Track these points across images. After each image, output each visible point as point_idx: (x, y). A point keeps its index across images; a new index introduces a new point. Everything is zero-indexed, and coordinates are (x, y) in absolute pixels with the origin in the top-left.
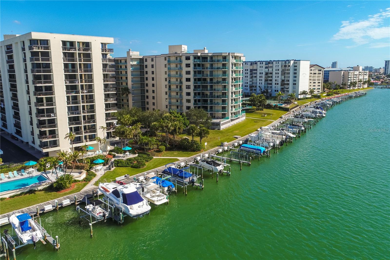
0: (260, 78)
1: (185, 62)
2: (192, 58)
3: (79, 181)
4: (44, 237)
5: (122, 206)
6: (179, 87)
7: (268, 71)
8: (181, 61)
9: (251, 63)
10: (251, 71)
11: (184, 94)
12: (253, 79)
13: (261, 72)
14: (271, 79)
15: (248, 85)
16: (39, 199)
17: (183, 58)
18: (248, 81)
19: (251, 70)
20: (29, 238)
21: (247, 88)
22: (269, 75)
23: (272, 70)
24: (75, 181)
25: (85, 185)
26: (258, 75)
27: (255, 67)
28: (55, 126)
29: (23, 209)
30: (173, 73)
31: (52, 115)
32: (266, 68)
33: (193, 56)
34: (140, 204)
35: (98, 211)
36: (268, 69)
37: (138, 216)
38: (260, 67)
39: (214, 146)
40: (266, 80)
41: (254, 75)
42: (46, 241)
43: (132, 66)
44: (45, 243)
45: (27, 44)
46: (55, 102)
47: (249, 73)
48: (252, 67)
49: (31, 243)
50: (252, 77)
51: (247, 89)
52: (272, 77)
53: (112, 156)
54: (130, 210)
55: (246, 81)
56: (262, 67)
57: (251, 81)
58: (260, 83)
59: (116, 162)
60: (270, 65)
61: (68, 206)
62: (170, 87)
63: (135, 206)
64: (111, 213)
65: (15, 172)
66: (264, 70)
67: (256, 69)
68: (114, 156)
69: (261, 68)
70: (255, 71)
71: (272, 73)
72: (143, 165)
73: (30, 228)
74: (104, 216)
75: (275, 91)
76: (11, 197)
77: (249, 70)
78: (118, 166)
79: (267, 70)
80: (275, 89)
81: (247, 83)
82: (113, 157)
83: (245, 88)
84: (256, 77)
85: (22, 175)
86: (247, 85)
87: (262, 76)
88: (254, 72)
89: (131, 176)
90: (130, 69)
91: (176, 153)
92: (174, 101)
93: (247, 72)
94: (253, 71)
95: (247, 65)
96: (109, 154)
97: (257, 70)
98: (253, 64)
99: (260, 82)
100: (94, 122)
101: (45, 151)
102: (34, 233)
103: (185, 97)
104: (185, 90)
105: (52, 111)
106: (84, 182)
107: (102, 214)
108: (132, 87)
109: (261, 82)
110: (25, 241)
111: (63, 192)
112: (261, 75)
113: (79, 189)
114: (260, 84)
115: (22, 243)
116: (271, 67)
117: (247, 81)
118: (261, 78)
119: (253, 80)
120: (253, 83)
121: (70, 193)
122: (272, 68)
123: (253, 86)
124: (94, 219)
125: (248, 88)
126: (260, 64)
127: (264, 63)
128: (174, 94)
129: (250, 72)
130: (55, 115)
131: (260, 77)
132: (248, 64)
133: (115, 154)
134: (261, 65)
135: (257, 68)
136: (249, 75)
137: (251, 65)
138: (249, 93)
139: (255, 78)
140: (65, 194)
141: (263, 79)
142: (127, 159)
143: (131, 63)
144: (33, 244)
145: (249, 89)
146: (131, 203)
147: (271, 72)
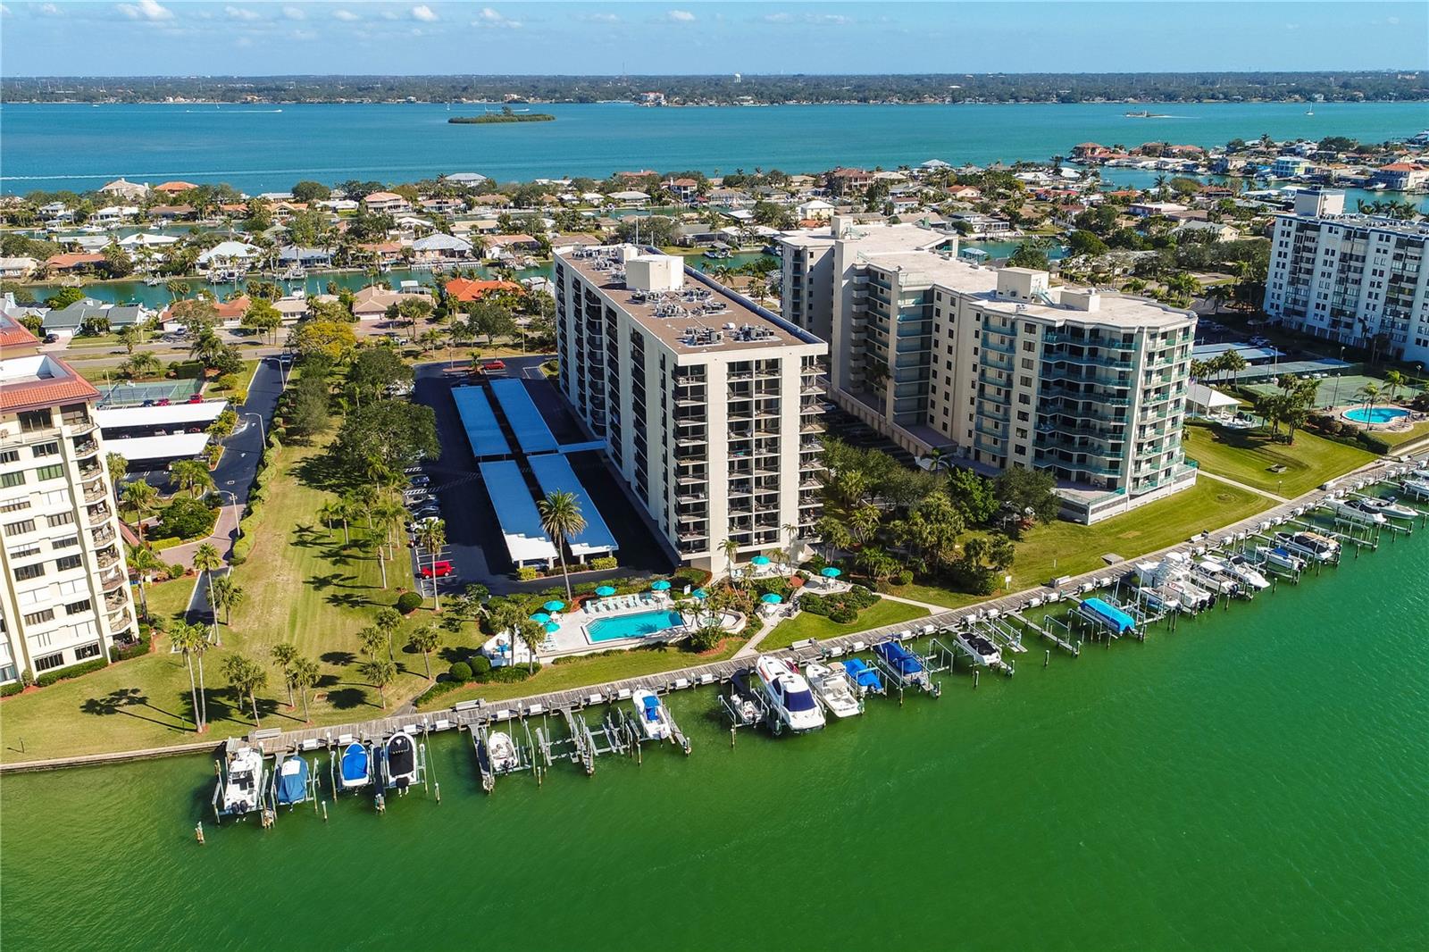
0: (1372, 290)
1: (1022, 336)
2: (1040, 330)
3: (733, 636)
4: (673, 733)
5: (782, 710)
6: (1003, 393)
7: (1404, 268)
8: (1013, 331)
9: (1349, 233)
10: (1345, 258)
11: (1014, 415)
12: (1346, 289)
13: (1378, 268)
14: (1409, 298)
15: (1328, 303)
16: (670, 662)
17: (1021, 327)
18: (1330, 292)
19: (1345, 254)
20: (656, 733)
21: (1323, 313)
22: (1403, 285)
23: (1418, 270)
24: (727, 635)
25: (741, 646)
26: (1368, 277)
27: (1358, 247)
28: (704, 516)
29: (648, 677)
30: (993, 356)
31: (701, 496)
32: (1397, 257)
33: (1044, 325)
34: (809, 712)
35: (748, 710)
36: (1405, 265)
37: (803, 731)
38: (1378, 251)
39: (1032, 584)
40: (1390, 301)
41: (1352, 275)
42: (675, 738)
43: (901, 311)
44: (673, 742)
45: (669, 368)
46: (707, 473)
47: (1336, 265)
48: (1350, 245)
49: (657, 738)
50: (1341, 281)
51: (1322, 316)
52: (1412, 292)
53: (801, 581)
54: (791, 719)
55: (1324, 291)
56: (1385, 252)
57: (1336, 293)
58: (1368, 305)
59: (805, 600)
60: (1412, 251)
61: (708, 685)
62: (982, 388)
63: (800, 714)
64: (764, 716)
65: (637, 596)
66: (1390, 266)
67: (1362, 254)
68: (806, 582)
69: (1381, 255)
70: (1357, 260)
71: (1414, 281)
72: (851, 618)
73: (657, 718)
74: (754, 719)
75: (1418, 341)
76: (631, 650)
77: (1338, 255)
78: (806, 610)
79: (1399, 265)
80: (1419, 336)
81: (1326, 296)
82: (804, 584)
83: (1317, 311)
84: (1358, 282)
85: (647, 603)
86: (1325, 302)
87: (1379, 283)
88: (1353, 263)
89: (822, 642)
90: (895, 318)
91: (933, 592)
92: (988, 424)
93: (1332, 258)
94: (1351, 259)
95: (1332, 234)
96: (798, 575)
97: (1364, 259)
98: (1355, 236)
99: (1370, 301)
100: (776, 507)
101: (685, 557)
102: (662, 726)
103: (1015, 422)
104: (1016, 406)
105: (700, 488)
106: (740, 639)
107: (751, 715)
108: (897, 361)
109: (1372, 301)
110: (651, 735)
111: (705, 655)
112: (1377, 279)
113: (730, 654)
114: (1367, 308)
115: (647, 736)
116: (1416, 258)
117: (1326, 291)
118: (1375, 290)
119: (1346, 292)
120: (1344, 300)
121: (715, 659)
122: (1416, 262)
123: (1342, 313)
124: (739, 719)
125: (1327, 313)
126: (1381, 239)
127: (1394, 239)
128: (989, 407)
129: (1340, 260)
130: (707, 497)
131: (1372, 284)
132: (1336, 233)
133: (811, 574)
134: (1383, 245)
135: (1366, 252)
136: (1334, 270)
137: (1347, 237)
138: (1326, 331)
139: (1356, 287)
140: (708, 660)
141: (1383, 292)
142: (828, 596)
143: (900, 303)
144: (660, 741)
145: (1327, 319)
146: (794, 709)
147: (1414, 275)
